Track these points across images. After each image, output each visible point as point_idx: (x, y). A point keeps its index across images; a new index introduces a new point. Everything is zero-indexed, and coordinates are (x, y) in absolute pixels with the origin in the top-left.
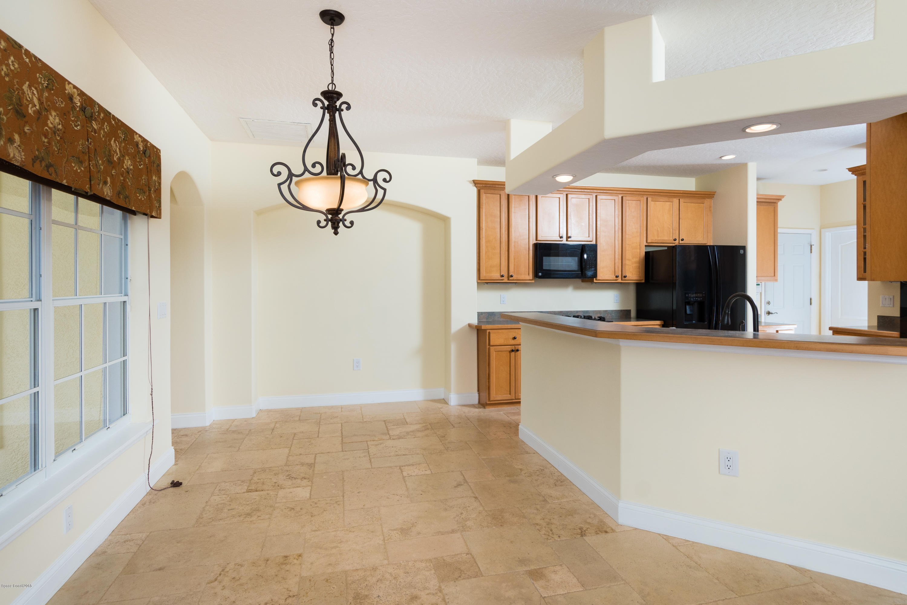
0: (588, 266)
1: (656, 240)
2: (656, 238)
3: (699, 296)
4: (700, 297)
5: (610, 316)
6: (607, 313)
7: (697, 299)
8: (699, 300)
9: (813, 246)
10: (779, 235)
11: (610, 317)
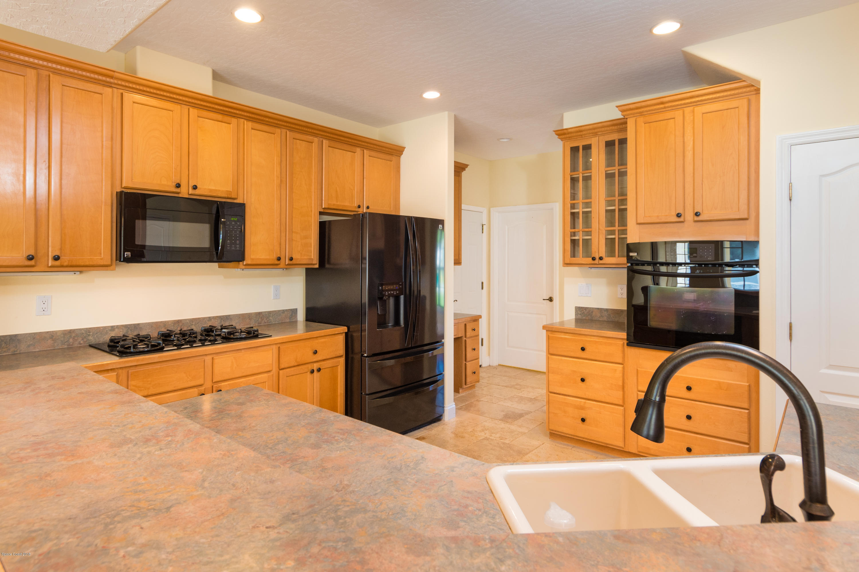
0: (229, 241)
1: (334, 205)
2: (335, 203)
3: (395, 288)
4: (396, 290)
5: (266, 321)
6: (261, 316)
7: (392, 292)
8: (395, 294)
9: (484, 226)
10: (463, 212)
11: (265, 323)
